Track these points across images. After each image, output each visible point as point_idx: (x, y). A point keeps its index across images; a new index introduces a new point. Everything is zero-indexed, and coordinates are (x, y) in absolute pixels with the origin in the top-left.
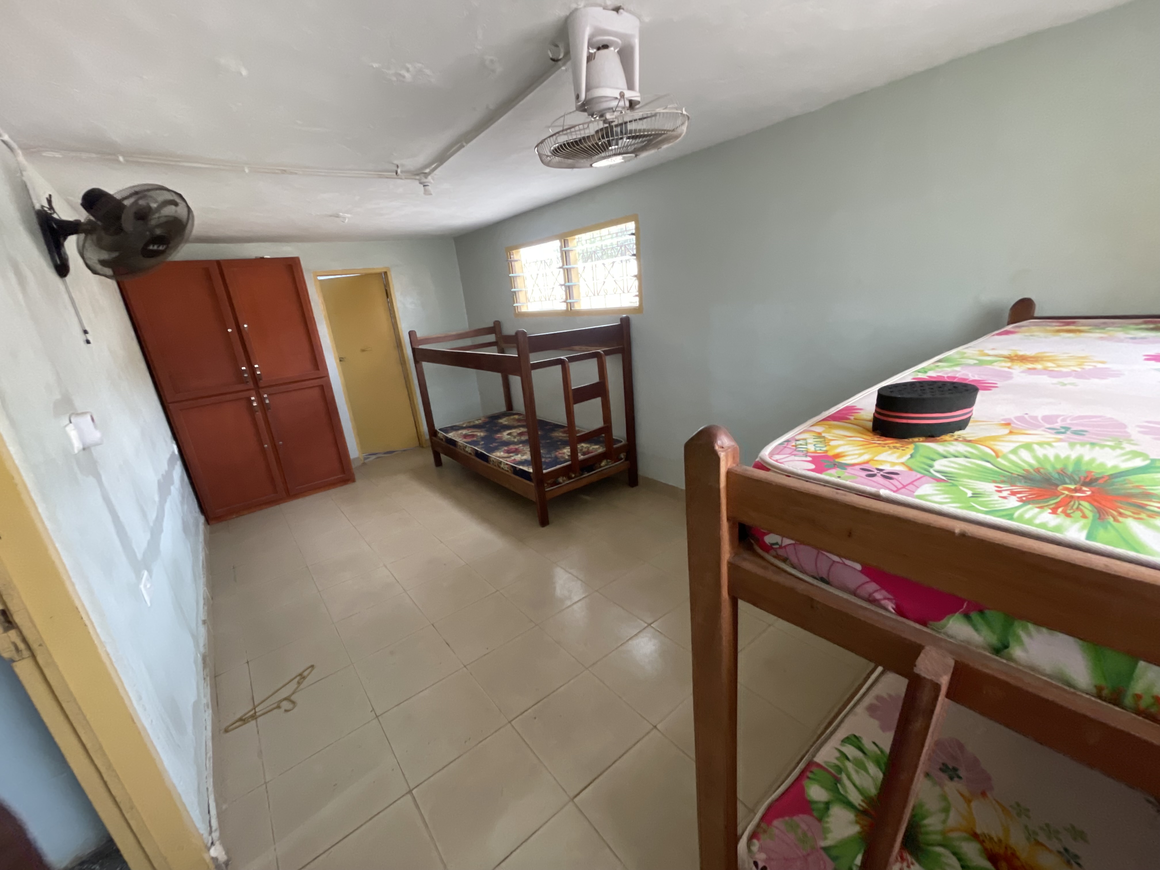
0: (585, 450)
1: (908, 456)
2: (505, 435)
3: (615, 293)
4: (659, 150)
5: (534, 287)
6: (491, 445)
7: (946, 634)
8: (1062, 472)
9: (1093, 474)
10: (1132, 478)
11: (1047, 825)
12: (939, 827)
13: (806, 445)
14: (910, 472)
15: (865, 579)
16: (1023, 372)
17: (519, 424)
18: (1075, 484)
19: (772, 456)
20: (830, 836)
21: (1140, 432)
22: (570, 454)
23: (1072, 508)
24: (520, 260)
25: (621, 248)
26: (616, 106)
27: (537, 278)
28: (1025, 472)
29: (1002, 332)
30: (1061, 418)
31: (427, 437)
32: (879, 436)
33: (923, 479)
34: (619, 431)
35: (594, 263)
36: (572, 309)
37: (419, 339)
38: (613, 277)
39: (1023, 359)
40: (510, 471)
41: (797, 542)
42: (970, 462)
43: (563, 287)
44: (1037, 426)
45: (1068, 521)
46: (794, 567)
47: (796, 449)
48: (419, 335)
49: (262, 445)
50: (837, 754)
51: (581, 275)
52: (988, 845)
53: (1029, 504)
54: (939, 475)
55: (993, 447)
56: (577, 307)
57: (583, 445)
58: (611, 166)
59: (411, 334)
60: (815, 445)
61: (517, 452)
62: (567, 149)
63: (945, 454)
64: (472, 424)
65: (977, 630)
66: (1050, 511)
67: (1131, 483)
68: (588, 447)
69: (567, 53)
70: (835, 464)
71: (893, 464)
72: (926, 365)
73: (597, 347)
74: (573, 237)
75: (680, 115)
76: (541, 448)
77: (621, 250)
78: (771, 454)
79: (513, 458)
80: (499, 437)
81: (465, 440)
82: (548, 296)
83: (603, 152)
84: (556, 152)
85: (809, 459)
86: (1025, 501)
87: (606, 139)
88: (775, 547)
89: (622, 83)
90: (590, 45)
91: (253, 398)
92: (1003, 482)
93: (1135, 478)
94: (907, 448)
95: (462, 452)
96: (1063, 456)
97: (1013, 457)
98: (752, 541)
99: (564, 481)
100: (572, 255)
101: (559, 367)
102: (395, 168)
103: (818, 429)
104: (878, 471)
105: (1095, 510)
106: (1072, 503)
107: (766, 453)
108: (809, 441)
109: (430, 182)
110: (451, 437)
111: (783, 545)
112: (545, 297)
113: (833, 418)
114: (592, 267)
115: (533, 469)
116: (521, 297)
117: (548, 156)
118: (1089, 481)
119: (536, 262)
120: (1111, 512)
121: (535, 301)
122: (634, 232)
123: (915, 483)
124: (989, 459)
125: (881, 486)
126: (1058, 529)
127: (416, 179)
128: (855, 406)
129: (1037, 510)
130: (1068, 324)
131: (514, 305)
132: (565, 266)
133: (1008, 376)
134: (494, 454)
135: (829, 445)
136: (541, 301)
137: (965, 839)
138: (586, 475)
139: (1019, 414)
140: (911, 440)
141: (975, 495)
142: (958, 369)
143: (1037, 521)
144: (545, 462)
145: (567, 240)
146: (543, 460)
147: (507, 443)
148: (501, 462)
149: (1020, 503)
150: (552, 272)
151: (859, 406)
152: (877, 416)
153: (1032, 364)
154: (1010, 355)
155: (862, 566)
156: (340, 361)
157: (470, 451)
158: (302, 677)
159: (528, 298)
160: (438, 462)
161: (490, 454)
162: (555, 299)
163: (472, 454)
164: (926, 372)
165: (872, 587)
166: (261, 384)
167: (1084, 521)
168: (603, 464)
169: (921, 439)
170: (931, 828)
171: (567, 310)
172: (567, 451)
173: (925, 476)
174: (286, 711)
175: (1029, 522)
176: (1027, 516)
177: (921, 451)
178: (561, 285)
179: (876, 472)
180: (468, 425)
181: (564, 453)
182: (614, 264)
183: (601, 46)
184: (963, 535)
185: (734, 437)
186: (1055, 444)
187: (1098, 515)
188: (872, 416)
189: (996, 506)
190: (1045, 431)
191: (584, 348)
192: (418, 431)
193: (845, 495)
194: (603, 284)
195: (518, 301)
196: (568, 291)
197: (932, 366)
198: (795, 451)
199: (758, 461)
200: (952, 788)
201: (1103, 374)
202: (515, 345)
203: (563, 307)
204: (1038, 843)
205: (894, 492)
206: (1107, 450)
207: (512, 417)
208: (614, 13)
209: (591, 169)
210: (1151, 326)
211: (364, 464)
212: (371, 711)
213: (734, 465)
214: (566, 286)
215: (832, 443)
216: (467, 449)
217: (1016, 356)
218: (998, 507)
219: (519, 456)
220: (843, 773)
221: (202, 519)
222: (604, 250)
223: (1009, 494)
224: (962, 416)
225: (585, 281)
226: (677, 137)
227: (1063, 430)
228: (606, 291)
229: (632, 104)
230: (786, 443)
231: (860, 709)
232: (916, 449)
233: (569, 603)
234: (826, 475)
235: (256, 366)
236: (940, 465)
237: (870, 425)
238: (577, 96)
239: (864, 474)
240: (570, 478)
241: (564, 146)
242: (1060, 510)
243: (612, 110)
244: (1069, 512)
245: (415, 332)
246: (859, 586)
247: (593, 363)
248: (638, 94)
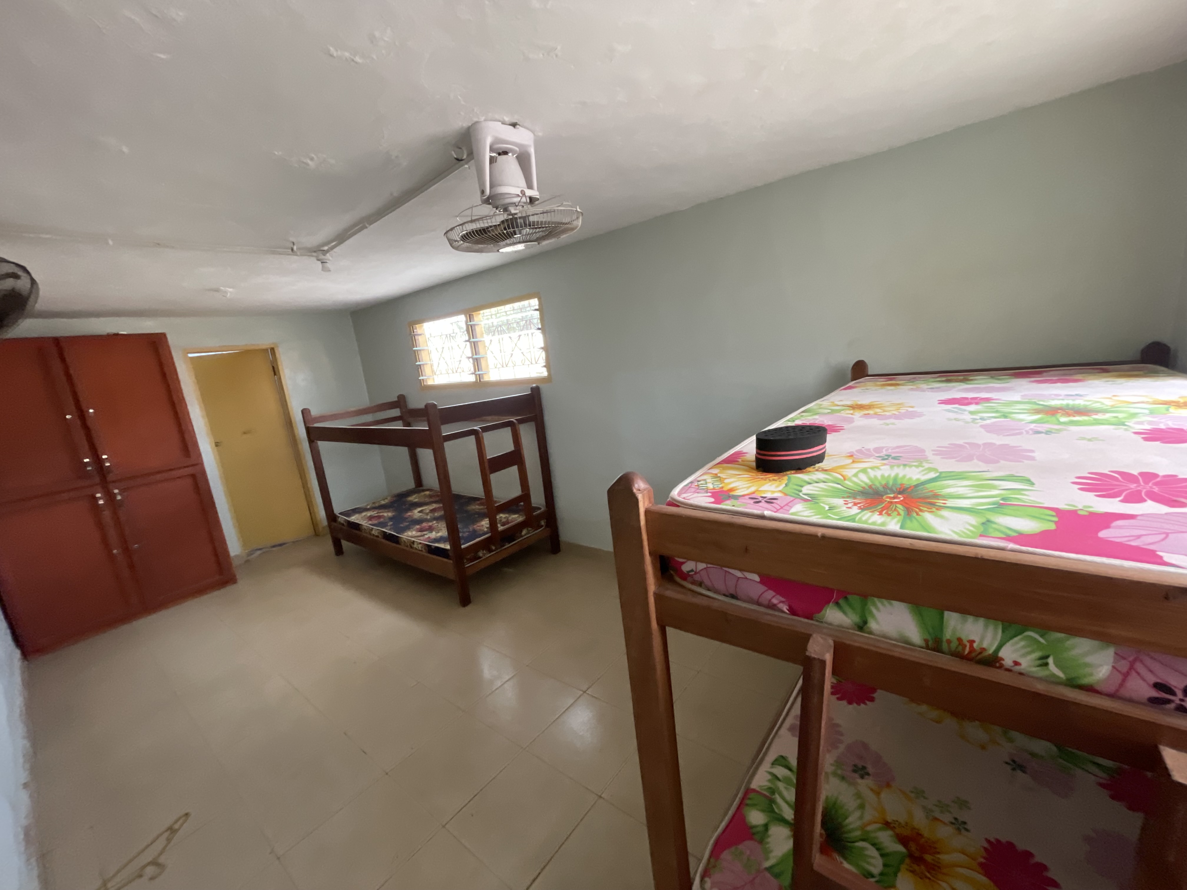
0: (504, 520)
1: (784, 485)
2: (416, 513)
3: (523, 364)
4: (559, 239)
5: (439, 360)
6: (402, 525)
7: (826, 623)
8: (886, 487)
9: (905, 485)
10: (927, 486)
11: (939, 801)
12: (858, 823)
13: (706, 484)
14: (786, 497)
15: (762, 588)
16: (861, 417)
17: (432, 500)
18: (894, 493)
19: (680, 495)
20: (772, 855)
21: (933, 454)
22: (488, 526)
23: (891, 510)
24: (424, 334)
25: (528, 323)
26: (519, 201)
27: (442, 351)
28: (862, 489)
29: (848, 387)
30: (886, 448)
31: (325, 523)
32: (761, 473)
33: (796, 501)
34: (538, 499)
35: (501, 336)
36: (482, 380)
37: (313, 417)
38: (520, 350)
39: (861, 407)
40: (424, 551)
41: (709, 566)
42: (826, 485)
43: (471, 360)
44: (870, 456)
45: (889, 519)
46: (709, 590)
47: (698, 488)
48: (315, 412)
49: (110, 551)
50: (769, 777)
51: (488, 348)
52: (898, 830)
53: (865, 510)
54: (806, 497)
55: (842, 473)
56: (486, 378)
57: (501, 515)
58: (516, 252)
59: (305, 412)
60: (713, 484)
61: (431, 529)
62: (476, 236)
63: (809, 481)
64: (377, 505)
65: (845, 613)
66: (878, 513)
67: (927, 489)
68: (506, 517)
69: (471, 154)
70: (730, 497)
71: (773, 492)
72: (794, 416)
73: (509, 416)
74: (479, 312)
75: (575, 211)
76: (459, 524)
77: (526, 324)
78: (679, 494)
79: (426, 536)
80: (409, 515)
81: (370, 522)
82: (455, 368)
83: (508, 239)
84: (464, 238)
85: (710, 494)
86: (862, 509)
87: (512, 230)
88: (691, 573)
89: (523, 183)
90: (492, 150)
91: (98, 495)
92: (848, 497)
93: (929, 486)
94: (782, 479)
95: (369, 536)
96: (886, 475)
97: (855, 479)
98: (672, 572)
99: (484, 554)
100: (478, 329)
101: (472, 438)
102: (292, 245)
103: (715, 471)
104: (763, 499)
105: (905, 509)
106: (892, 506)
107: (675, 493)
108: (708, 481)
109: (329, 260)
110: (354, 520)
111: (698, 571)
112: (452, 369)
113: (727, 461)
114: (499, 340)
115: (450, 546)
116: (427, 370)
117: (456, 241)
118: (902, 490)
119: (441, 336)
120: (915, 510)
121: (441, 374)
122: (537, 307)
123: (790, 504)
124: (839, 483)
125: (764, 509)
126: (883, 524)
127: (312, 256)
128: (742, 451)
129: (871, 513)
130: (891, 380)
131: (419, 378)
132: (472, 340)
133: (851, 421)
134: (406, 534)
135: (724, 483)
136: (448, 374)
137: (880, 829)
138: (507, 546)
139: (858, 448)
140: (785, 473)
141: (831, 508)
142: (816, 417)
143: (870, 521)
144: (463, 537)
145: (473, 315)
146: (461, 535)
147: (419, 522)
148: (413, 542)
149: (860, 511)
150: (458, 346)
151: (745, 451)
152: (760, 457)
153: (866, 410)
154: (852, 404)
155: (760, 576)
156: (216, 446)
157: (377, 534)
158: (172, 830)
159: (434, 371)
160: (339, 550)
161: (400, 535)
162: (463, 371)
163: (380, 536)
164: (794, 421)
165: (770, 594)
166: (110, 477)
167: (898, 517)
168: (524, 532)
169: (793, 472)
170: (851, 827)
171: (476, 382)
172: (485, 523)
173: (796, 498)
174: (152, 878)
175: (866, 522)
176: (864, 519)
177: (793, 481)
178: (469, 358)
179: (761, 499)
180: (374, 505)
181: (483, 526)
182: (521, 337)
183: (501, 152)
184: (824, 537)
185: (647, 481)
186: (882, 467)
187: (907, 513)
188: (754, 457)
189: (844, 514)
190: (874, 458)
191: (496, 417)
192: (313, 517)
193: (739, 519)
194: (511, 356)
195: (424, 374)
196: (476, 363)
197: (798, 416)
198: (698, 489)
199: (670, 501)
200: (864, 785)
201: (912, 415)
202: (425, 418)
203: (472, 379)
204: (936, 819)
205: (775, 512)
206: (913, 468)
207: (423, 494)
208: (511, 127)
209: (498, 253)
210: (944, 379)
211: (247, 561)
212: (270, 853)
213: (651, 505)
214: (473, 359)
215: (726, 481)
216: (373, 532)
217: (857, 405)
218: (846, 515)
219: (434, 533)
220: (776, 793)
221: (17, 653)
222: (510, 324)
223: (853, 505)
224: (818, 451)
225: (493, 354)
226: (573, 229)
227: (886, 457)
228: (514, 363)
229: (532, 200)
230: (690, 484)
231: (784, 731)
232: (789, 479)
233: (499, 683)
234: (724, 505)
235: (104, 457)
236: (807, 489)
237: (754, 464)
238: (482, 192)
239: (752, 501)
240: (490, 551)
241: (473, 233)
242: (884, 512)
243: (515, 205)
244: (890, 512)
245: (310, 411)
246: (760, 597)
247: (506, 434)
248: (537, 193)
